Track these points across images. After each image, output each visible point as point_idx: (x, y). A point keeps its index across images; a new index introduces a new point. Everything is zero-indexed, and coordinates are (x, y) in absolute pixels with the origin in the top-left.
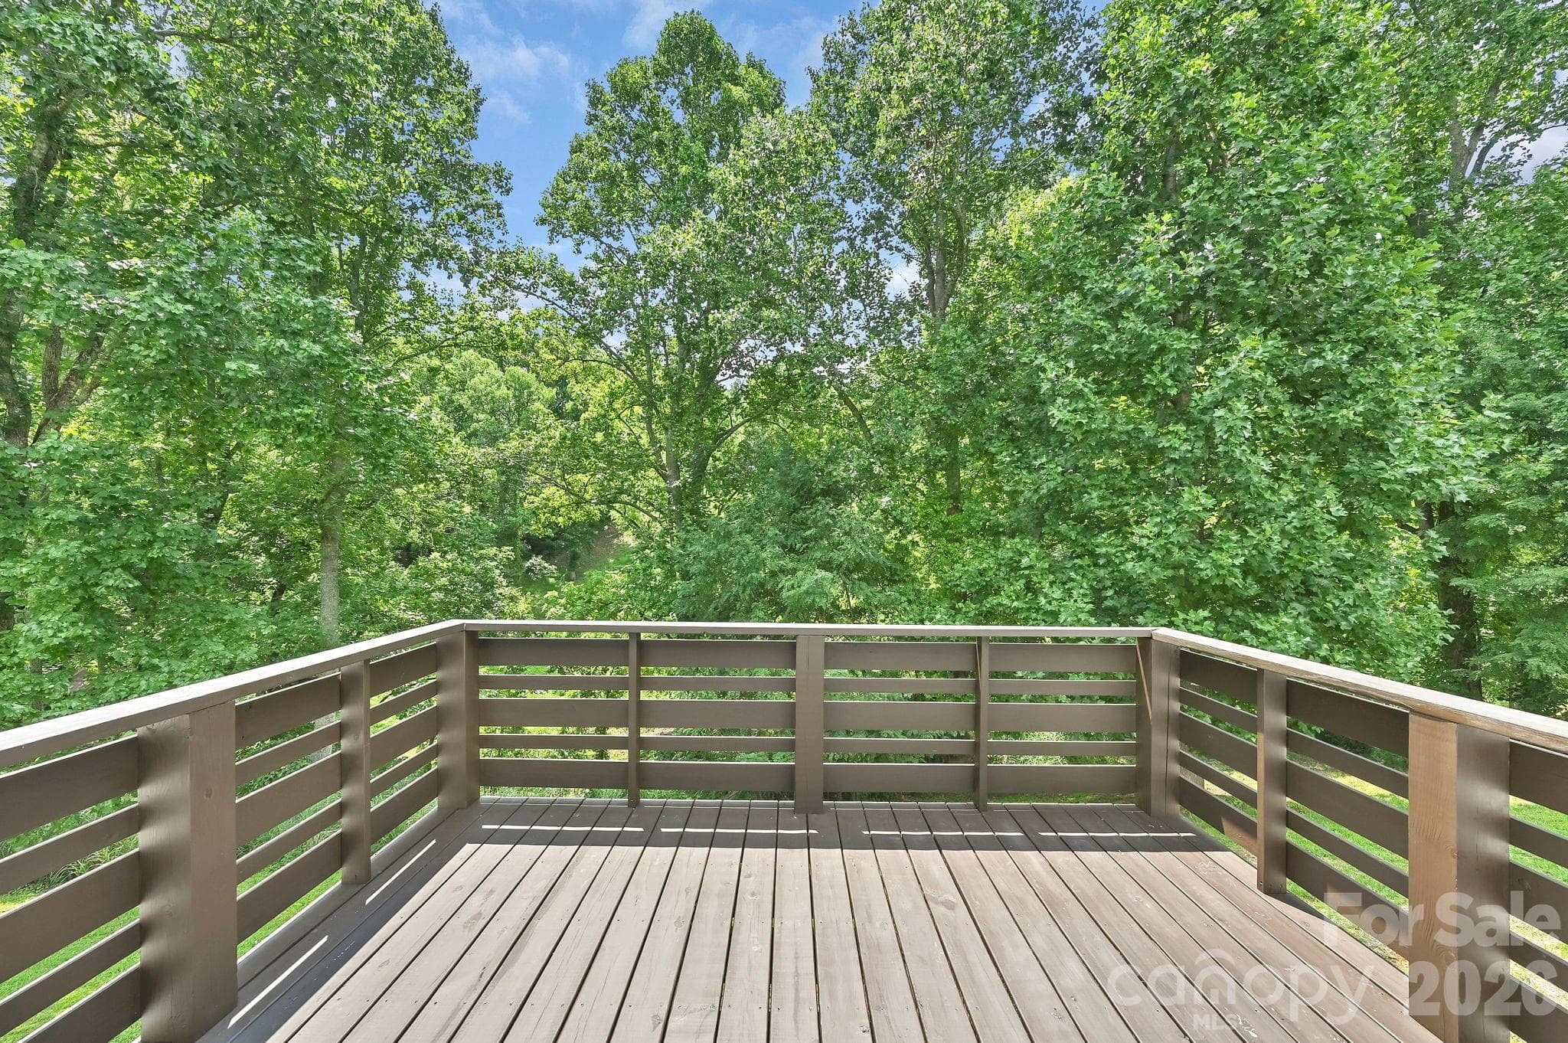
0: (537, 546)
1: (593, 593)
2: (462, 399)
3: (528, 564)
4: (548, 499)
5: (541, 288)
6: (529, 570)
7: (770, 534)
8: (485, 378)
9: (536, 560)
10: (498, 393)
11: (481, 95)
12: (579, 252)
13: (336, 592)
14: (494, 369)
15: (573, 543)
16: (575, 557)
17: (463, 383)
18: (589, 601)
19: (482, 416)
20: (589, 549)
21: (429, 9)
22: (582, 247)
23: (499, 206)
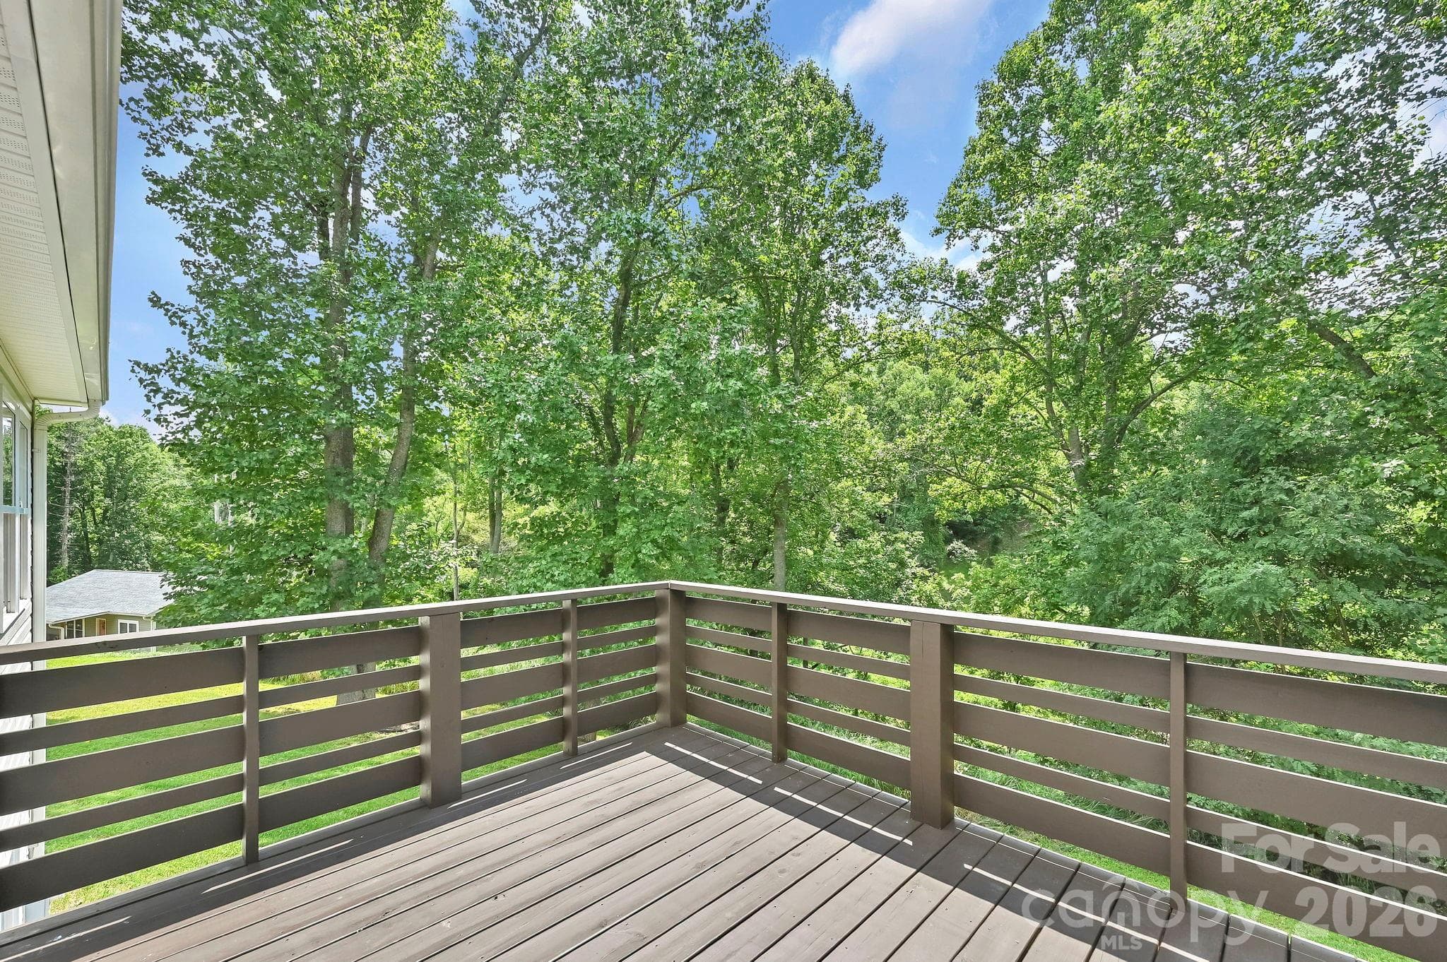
0: (959, 530)
1: (999, 578)
2: (893, 404)
3: (949, 548)
4: (950, 487)
5: (931, 293)
6: (951, 553)
7: (1190, 515)
8: (911, 384)
9: (957, 544)
10: (921, 395)
11: (883, 143)
12: (977, 248)
13: (783, 564)
14: (920, 375)
15: (994, 529)
16: (996, 542)
17: (894, 390)
18: (996, 585)
19: (908, 417)
20: (1012, 534)
21: (841, 92)
22: (979, 243)
23: (896, 232)
